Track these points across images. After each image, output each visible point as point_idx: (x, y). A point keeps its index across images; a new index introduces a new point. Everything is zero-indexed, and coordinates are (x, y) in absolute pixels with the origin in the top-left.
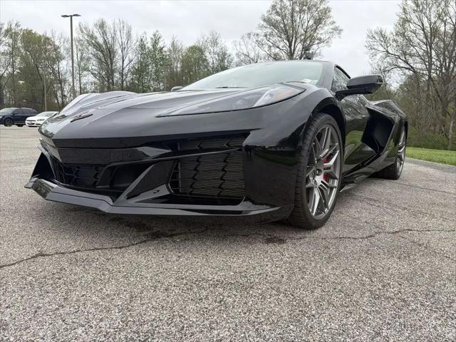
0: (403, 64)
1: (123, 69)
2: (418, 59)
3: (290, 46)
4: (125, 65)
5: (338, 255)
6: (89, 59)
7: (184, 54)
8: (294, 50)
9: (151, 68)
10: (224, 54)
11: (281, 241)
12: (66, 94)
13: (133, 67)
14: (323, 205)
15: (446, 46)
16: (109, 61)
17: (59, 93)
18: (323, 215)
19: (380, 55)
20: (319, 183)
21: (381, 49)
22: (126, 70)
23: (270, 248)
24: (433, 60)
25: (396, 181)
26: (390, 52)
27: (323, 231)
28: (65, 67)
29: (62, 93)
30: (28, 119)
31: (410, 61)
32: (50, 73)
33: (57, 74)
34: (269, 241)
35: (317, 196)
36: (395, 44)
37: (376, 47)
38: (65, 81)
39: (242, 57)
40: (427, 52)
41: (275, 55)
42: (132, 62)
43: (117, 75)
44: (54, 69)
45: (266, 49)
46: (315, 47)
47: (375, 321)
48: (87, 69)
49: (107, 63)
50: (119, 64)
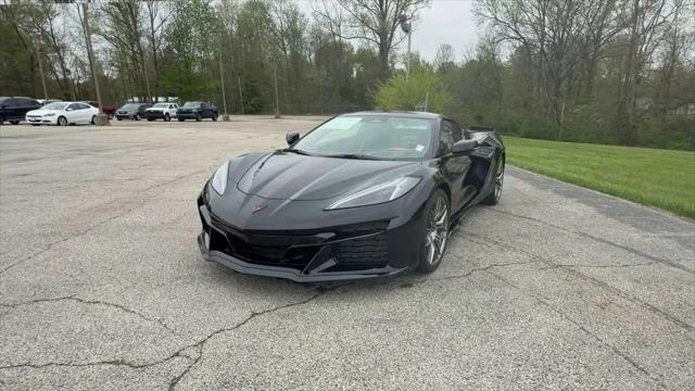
0: (513, 34)
1: (153, 32)
2: (530, 28)
3: (381, 6)
4: (155, 26)
5: (448, 291)
6: (97, 16)
7: (239, 12)
8: (387, 10)
9: (194, 32)
10: (296, 13)
11: (410, 286)
12: (68, 67)
13: (168, 30)
14: (437, 252)
15: (560, 11)
16: (130, 18)
17: (57, 67)
18: (437, 260)
19: (488, 22)
20: (434, 238)
21: (489, 14)
22: (158, 33)
23: (404, 292)
24: (546, 29)
25: (495, 207)
26: (499, 18)
27: (438, 273)
28: (62, 27)
29: (63, 67)
30: (29, 113)
31: (521, 29)
32: (38, 36)
33: (49, 37)
34: (403, 286)
35: (433, 249)
36: (504, 9)
37: (483, 12)
38: (64, 47)
39: (321, 18)
40: (539, 19)
41: (362, 16)
42: (167, 22)
43: (144, 41)
44: (43, 30)
45: (351, 8)
46: (412, 7)
47: (468, 331)
48: (97, 31)
49: (127, 22)
50: (146, 25)
